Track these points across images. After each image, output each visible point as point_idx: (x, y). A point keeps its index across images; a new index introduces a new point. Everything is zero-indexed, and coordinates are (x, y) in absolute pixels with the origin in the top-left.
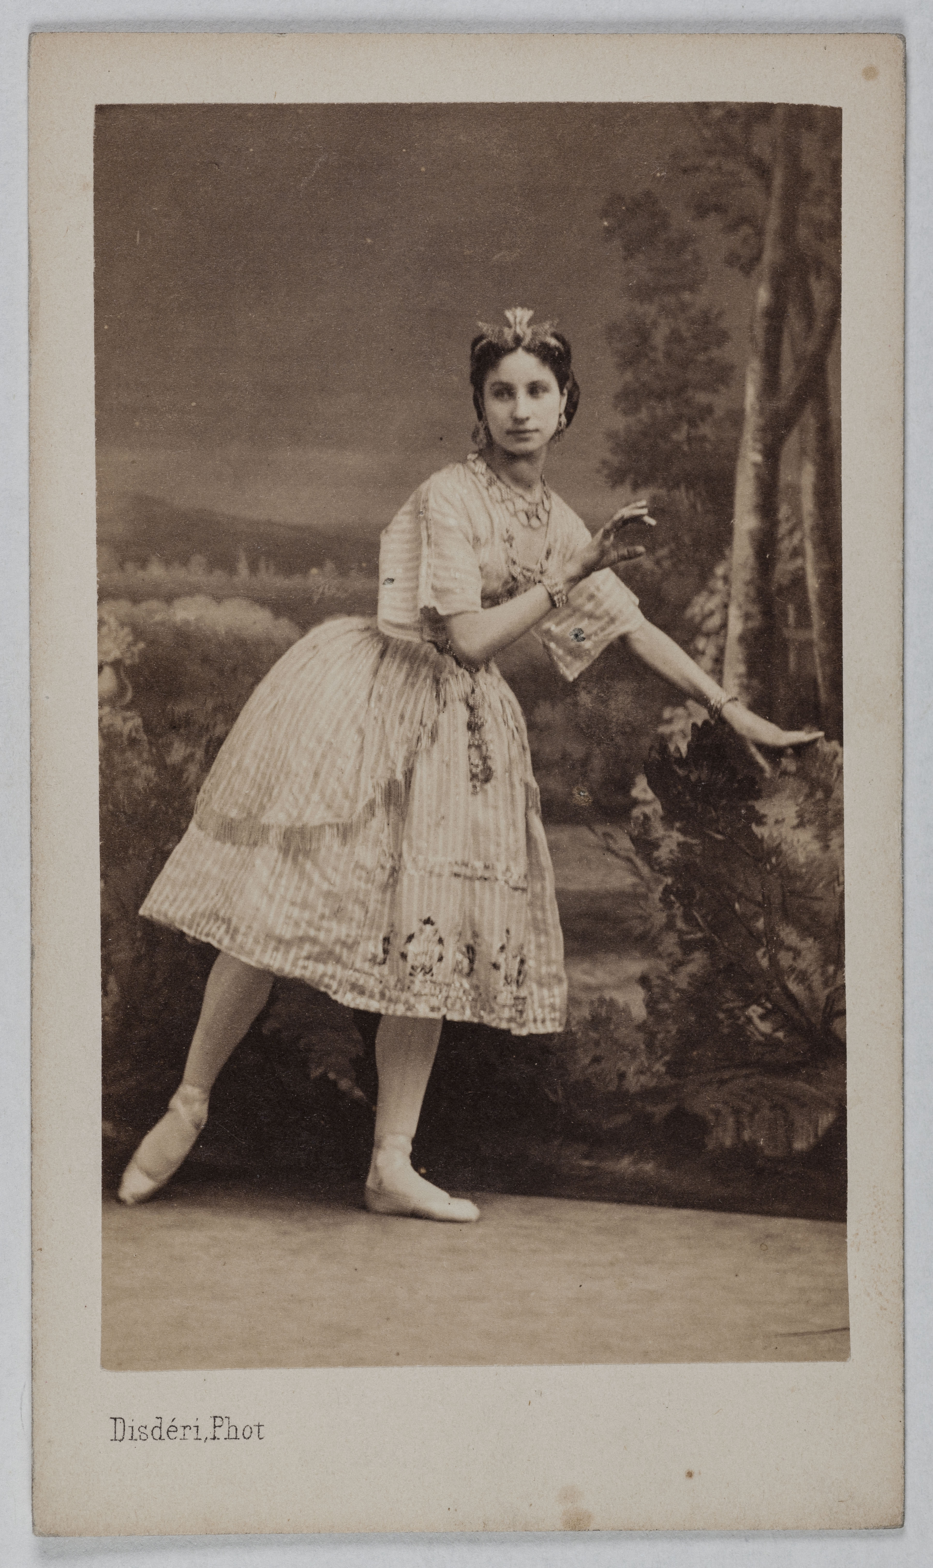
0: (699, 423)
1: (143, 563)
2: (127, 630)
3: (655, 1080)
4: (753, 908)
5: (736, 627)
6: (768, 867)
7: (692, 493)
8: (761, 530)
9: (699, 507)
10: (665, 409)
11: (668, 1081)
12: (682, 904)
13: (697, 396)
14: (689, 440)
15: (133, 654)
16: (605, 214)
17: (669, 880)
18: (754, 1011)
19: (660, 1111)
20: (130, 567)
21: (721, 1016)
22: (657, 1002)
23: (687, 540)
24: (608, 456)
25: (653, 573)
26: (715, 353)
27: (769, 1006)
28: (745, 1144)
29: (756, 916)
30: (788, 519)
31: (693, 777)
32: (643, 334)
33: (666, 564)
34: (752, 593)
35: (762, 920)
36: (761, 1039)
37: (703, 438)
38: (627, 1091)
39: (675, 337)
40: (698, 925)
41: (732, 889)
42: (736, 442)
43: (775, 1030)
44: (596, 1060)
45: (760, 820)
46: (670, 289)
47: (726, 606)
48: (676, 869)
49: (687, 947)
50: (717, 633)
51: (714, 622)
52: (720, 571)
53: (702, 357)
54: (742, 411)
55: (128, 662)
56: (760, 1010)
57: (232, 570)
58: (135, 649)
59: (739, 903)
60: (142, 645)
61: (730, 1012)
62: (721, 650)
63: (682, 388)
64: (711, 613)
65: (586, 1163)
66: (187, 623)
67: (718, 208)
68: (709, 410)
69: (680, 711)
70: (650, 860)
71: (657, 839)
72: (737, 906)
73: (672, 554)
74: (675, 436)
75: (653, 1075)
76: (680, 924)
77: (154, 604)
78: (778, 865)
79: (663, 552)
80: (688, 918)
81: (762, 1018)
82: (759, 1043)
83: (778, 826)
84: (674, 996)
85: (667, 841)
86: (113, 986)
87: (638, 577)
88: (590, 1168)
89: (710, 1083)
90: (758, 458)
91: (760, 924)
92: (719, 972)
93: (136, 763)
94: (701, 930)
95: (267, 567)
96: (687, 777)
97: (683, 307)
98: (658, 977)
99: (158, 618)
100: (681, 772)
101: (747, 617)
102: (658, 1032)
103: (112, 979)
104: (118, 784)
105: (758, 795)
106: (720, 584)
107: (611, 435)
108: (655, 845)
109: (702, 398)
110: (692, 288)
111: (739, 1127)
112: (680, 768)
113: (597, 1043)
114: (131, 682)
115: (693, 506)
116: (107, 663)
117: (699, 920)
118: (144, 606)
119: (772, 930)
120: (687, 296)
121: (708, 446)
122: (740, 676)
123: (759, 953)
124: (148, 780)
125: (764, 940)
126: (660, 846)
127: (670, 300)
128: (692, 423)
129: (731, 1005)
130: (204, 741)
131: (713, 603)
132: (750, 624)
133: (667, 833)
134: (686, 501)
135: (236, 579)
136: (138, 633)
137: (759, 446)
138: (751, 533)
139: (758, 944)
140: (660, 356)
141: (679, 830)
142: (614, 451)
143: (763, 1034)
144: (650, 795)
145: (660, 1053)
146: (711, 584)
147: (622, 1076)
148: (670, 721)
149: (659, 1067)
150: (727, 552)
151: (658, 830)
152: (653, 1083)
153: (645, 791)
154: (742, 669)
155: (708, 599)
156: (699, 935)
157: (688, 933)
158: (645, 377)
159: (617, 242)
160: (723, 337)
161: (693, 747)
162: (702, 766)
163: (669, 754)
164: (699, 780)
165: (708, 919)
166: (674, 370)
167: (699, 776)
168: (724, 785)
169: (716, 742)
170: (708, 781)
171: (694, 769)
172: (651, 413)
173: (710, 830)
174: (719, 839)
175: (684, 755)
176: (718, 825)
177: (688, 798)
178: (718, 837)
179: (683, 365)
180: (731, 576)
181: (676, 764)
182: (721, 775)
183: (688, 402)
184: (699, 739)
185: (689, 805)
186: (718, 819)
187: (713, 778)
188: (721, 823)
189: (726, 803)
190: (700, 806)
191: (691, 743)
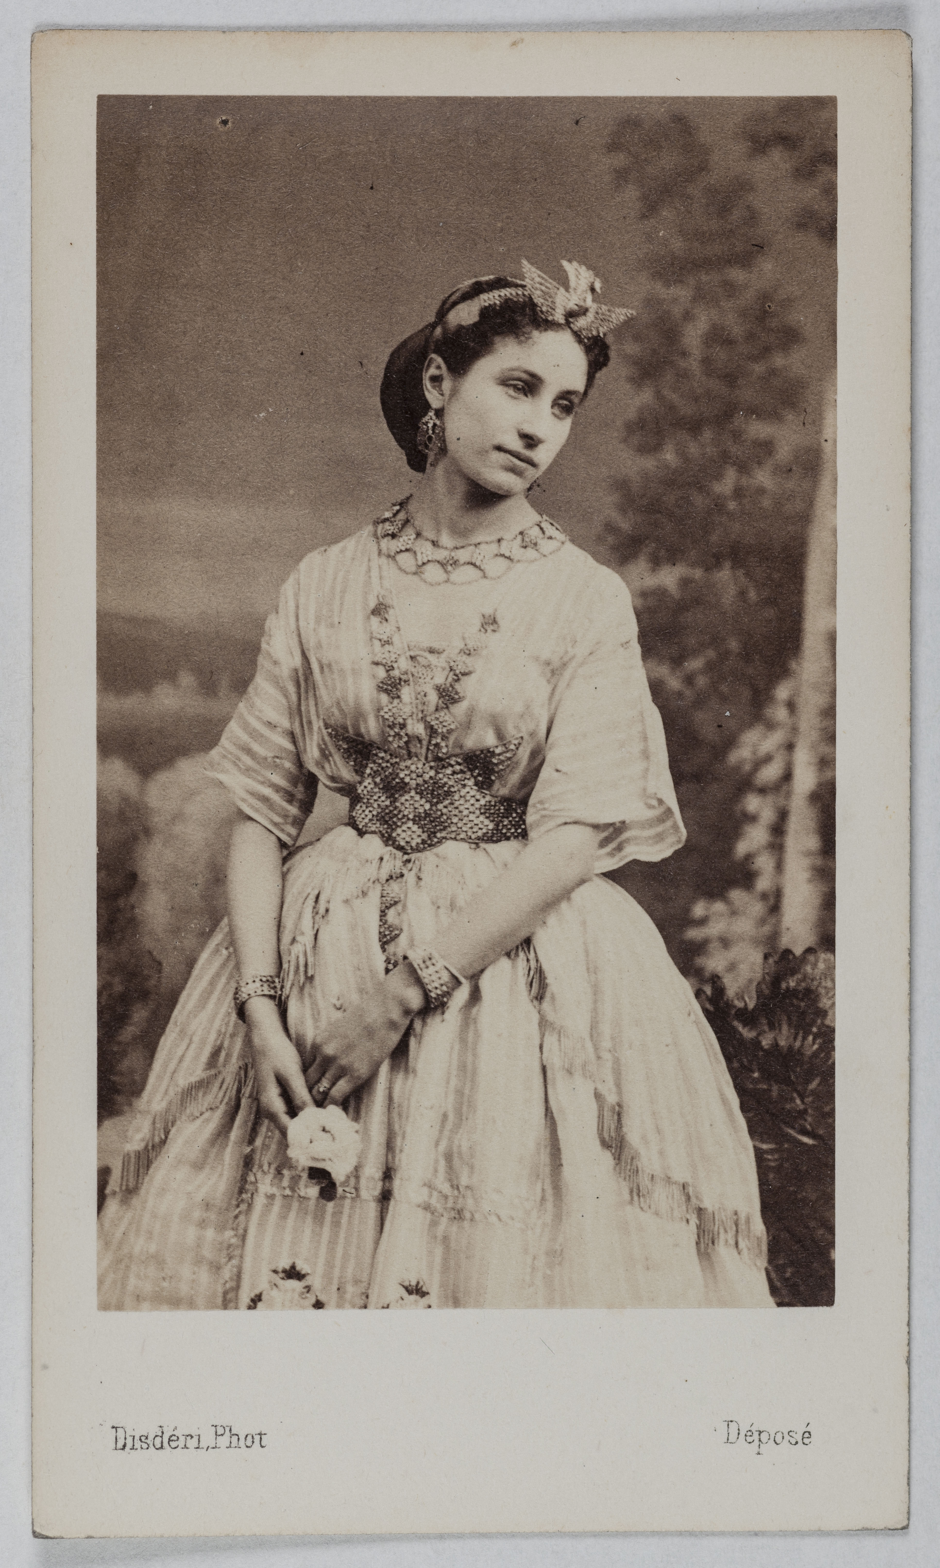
0: (753, 467)
5: (805, 779)
7: (740, 573)
9: (752, 595)
10: (700, 447)
13: (749, 425)
14: (738, 493)
16: (613, 147)
23: (734, 645)
24: (615, 516)
25: (680, 694)
26: (779, 361)
31: (766, 1042)
32: (669, 331)
33: (702, 681)
37: (761, 491)
39: (718, 335)
46: (711, 263)
47: (790, 747)
50: (778, 788)
51: (770, 773)
52: (782, 692)
53: (758, 368)
62: (783, 815)
63: (727, 414)
64: (768, 759)
67: (787, 141)
68: (767, 447)
73: (710, 667)
74: (716, 488)
79: (695, 664)
96: (756, 1043)
97: (732, 290)
100: (747, 1033)
101: (823, 764)
106: (781, 714)
107: (618, 485)
109: (758, 429)
110: (745, 260)
112: (744, 1026)
115: (743, 595)
120: (737, 275)
121: (766, 503)
122: (808, 854)
127: (709, 280)
128: (743, 468)
131: (771, 742)
134: (731, 587)
140: (694, 364)
142: (623, 509)
146: (769, 712)
150: (793, 665)
155: (764, 737)
158: (673, 397)
159: (631, 193)
160: (791, 337)
161: (767, 992)
162: (780, 1025)
163: (729, 1005)
164: (776, 1045)
165: (788, 1275)
166: (716, 386)
167: (775, 1039)
168: (815, 1055)
169: (803, 984)
170: (790, 1048)
171: (766, 1028)
172: (682, 453)
173: (793, 1128)
174: (806, 1144)
175: (751, 1005)
176: (806, 1120)
177: (756, 1075)
178: (806, 1140)
179: (731, 379)
180: (801, 702)
181: (740, 1021)
182: (811, 1038)
183: (737, 435)
184: (776, 980)
185: (760, 1086)
186: (805, 1111)
187: (798, 1044)
188: (809, 1119)
189: (819, 1085)
190: (775, 1088)
191: (764, 986)
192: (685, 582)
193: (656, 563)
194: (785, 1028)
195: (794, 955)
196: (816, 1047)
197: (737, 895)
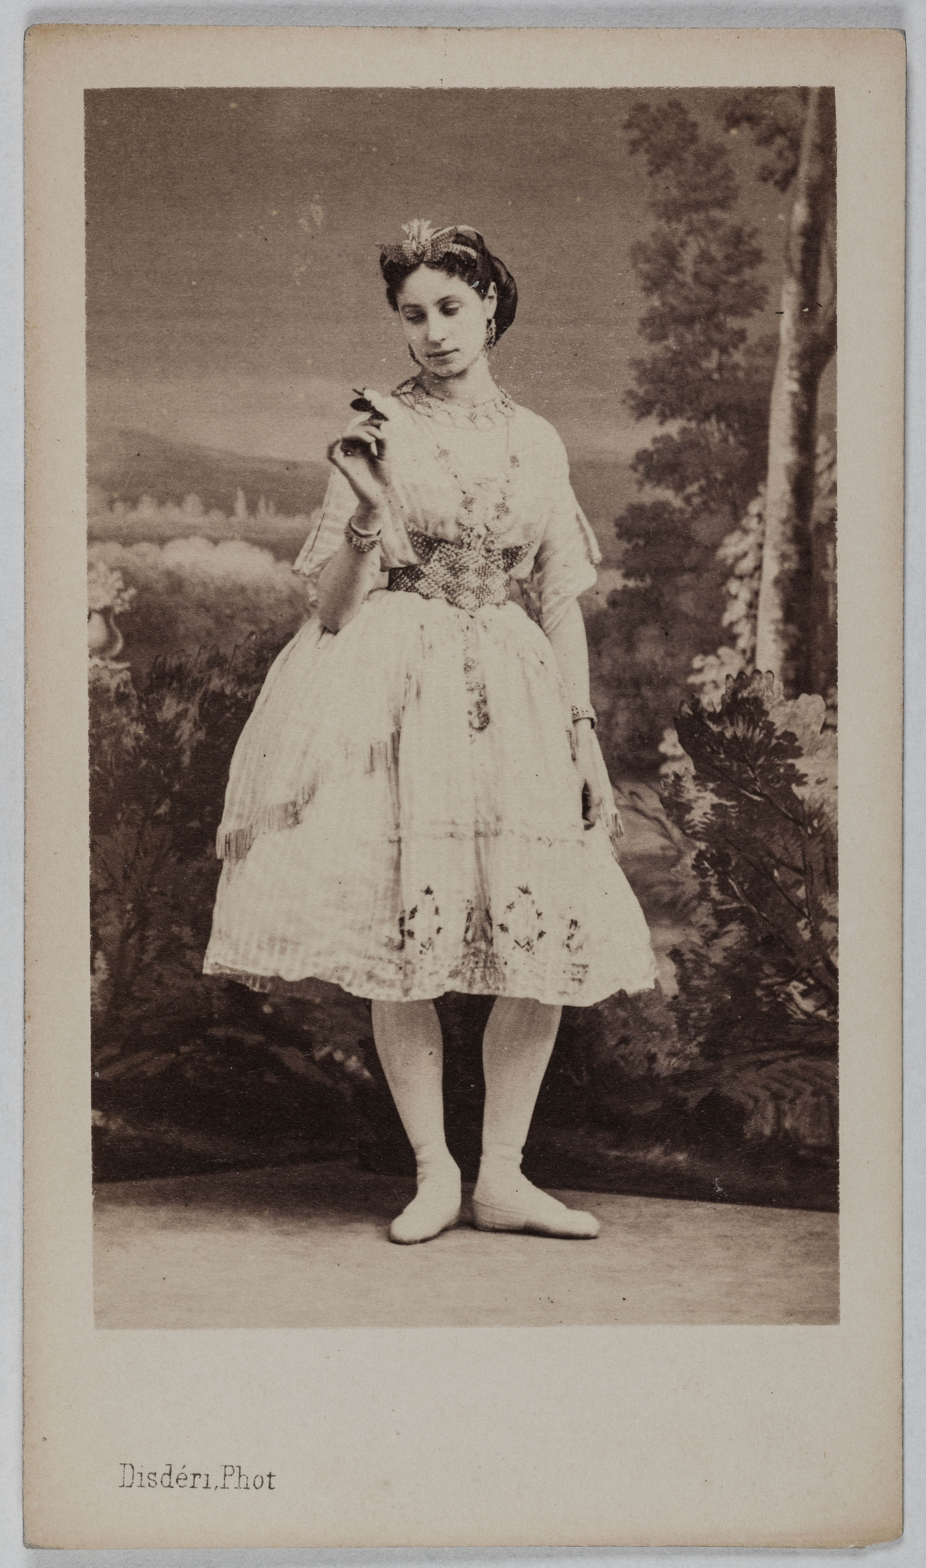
0: (731, 350)
1: (133, 502)
2: (117, 575)
3: (689, 1062)
4: (795, 876)
5: (771, 569)
6: (810, 831)
7: (723, 424)
8: (797, 463)
9: (731, 440)
10: (693, 336)
11: (702, 1065)
12: (716, 872)
13: (728, 320)
14: (720, 367)
15: (123, 600)
16: (628, 126)
17: (702, 846)
18: (795, 988)
19: (694, 1097)
20: (119, 507)
21: (759, 993)
22: (690, 978)
23: (719, 475)
24: (633, 385)
25: (681, 511)
26: (748, 274)
27: (812, 982)
28: (786, 1131)
29: (797, 884)
30: (826, 452)
31: (728, 734)
32: (670, 255)
33: (696, 501)
34: (789, 533)
35: (803, 888)
36: (802, 1017)
37: (736, 367)
38: (658, 1075)
39: (704, 257)
40: (734, 893)
41: (770, 854)
42: (771, 371)
43: (818, 1008)
44: (625, 1040)
45: (800, 779)
46: (698, 206)
47: (760, 546)
48: (710, 833)
49: (723, 918)
50: (751, 576)
51: (746, 565)
52: (754, 508)
53: (733, 280)
54: (776, 336)
55: (118, 610)
56: (802, 987)
57: (230, 511)
58: (126, 596)
59: (778, 870)
60: (132, 591)
61: (768, 988)
62: (756, 594)
63: (713, 312)
64: (745, 555)
65: (614, 1153)
66: (180, 566)
67: (750, 119)
68: (741, 335)
69: (711, 659)
70: (680, 823)
71: (689, 801)
72: (776, 873)
73: (702, 490)
74: (705, 364)
75: (687, 1058)
76: (714, 893)
77: (144, 547)
78: (820, 827)
79: (693, 488)
80: (723, 887)
81: (804, 994)
82: (799, 1022)
83: (820, 786)
84: (708, 971)
85: (701, 802)
86: (101, 963)
87: (666, 516)
88: (617, 1158)
89: (748, 1065)
90: (795, 387)
91: (801, 893)
92: (757, 945)
93: (125, 720)
94: (737, 899)
95: (267, 506)
96: (722, 734)
97: (714, 225)
98: (692, 951)
99: (150, 560)
100: (715, 728)
101: (784, 557)
102: (691, 1011)
103: (99, 954)
104: (105, 742)
105: (798, 753)
106: (753, 523)
107: (636, 363)
108: (687, 808)
109: (733, 323)
110: (724, 205)
111: (779, 1114)
112: (714, 724)
113: (625, 1024)
114: (122, 633)
115: (725, 440)
116: (95, 611)
117: (735, 887)
118: (136, 548)
119: (814, 901)
120: (717, 214)
121: (741, 374)
122: (776, 622)
123: (801, 924)
124: (137, 738)
125: (806, 910)
126: (692, 808)
127: (698, 218)
128: (725, 350)
129: (770, 981)
130: (198, 696)
131: (747, 543)
132: (787, 565)
133: (700, 795)
134: (717, 434)
135: (233, 520)
136: (129, 578)
137: (796, 374)
138: (788, 468)
139: (800, 915)
140: (689, 277)
141: (712, 791)
142: (639, 380)
143: (805, 1013)
144: (680, 751)
145: (693, 1033)
146: (744, 522)
147: (652, 1058)
148: (700, 671)
149: (693, 1049)
150: (761, 489)
151: (690, 790)
152: (686, 1065)
153: (674, 746)
154: (778, 614)
155: (741, 540)
156: (735, 905)
157: (722, 903)
158: (672, 300)
159: (643, 157)
160: (756, 257)
161: (728, 701)
162: (737, 721)
163: (703, 710)
164: (735, 736)
165: (745, 888)
166: (706, 293)
167: (735, 732)
168: (761, 742)
169: (752, 695)
170: (745, 737)
171: (728, 724)
172: (680, 340)
173: (747, 791)
174: (756, 801)
175: (719, 709)
176: (756, 785)
177: (722, 756)
178: (756, 798)
179: (714, 288)
180: (766, 514)
181: (710, 720)
182: (758, 730)
183: (719, 327)
184: (735, 693)
185: (724, 764)
186: (755, 779)
187: (749, 734)
188: (759, 784)
189: (764, 761)
190: (735, 764)
191: (726, 697)
192: (684, 431)
193: (663, 418)
194: (741, 724)
195: (746, 675)
196: (762, 736)
197: (723, 651)
